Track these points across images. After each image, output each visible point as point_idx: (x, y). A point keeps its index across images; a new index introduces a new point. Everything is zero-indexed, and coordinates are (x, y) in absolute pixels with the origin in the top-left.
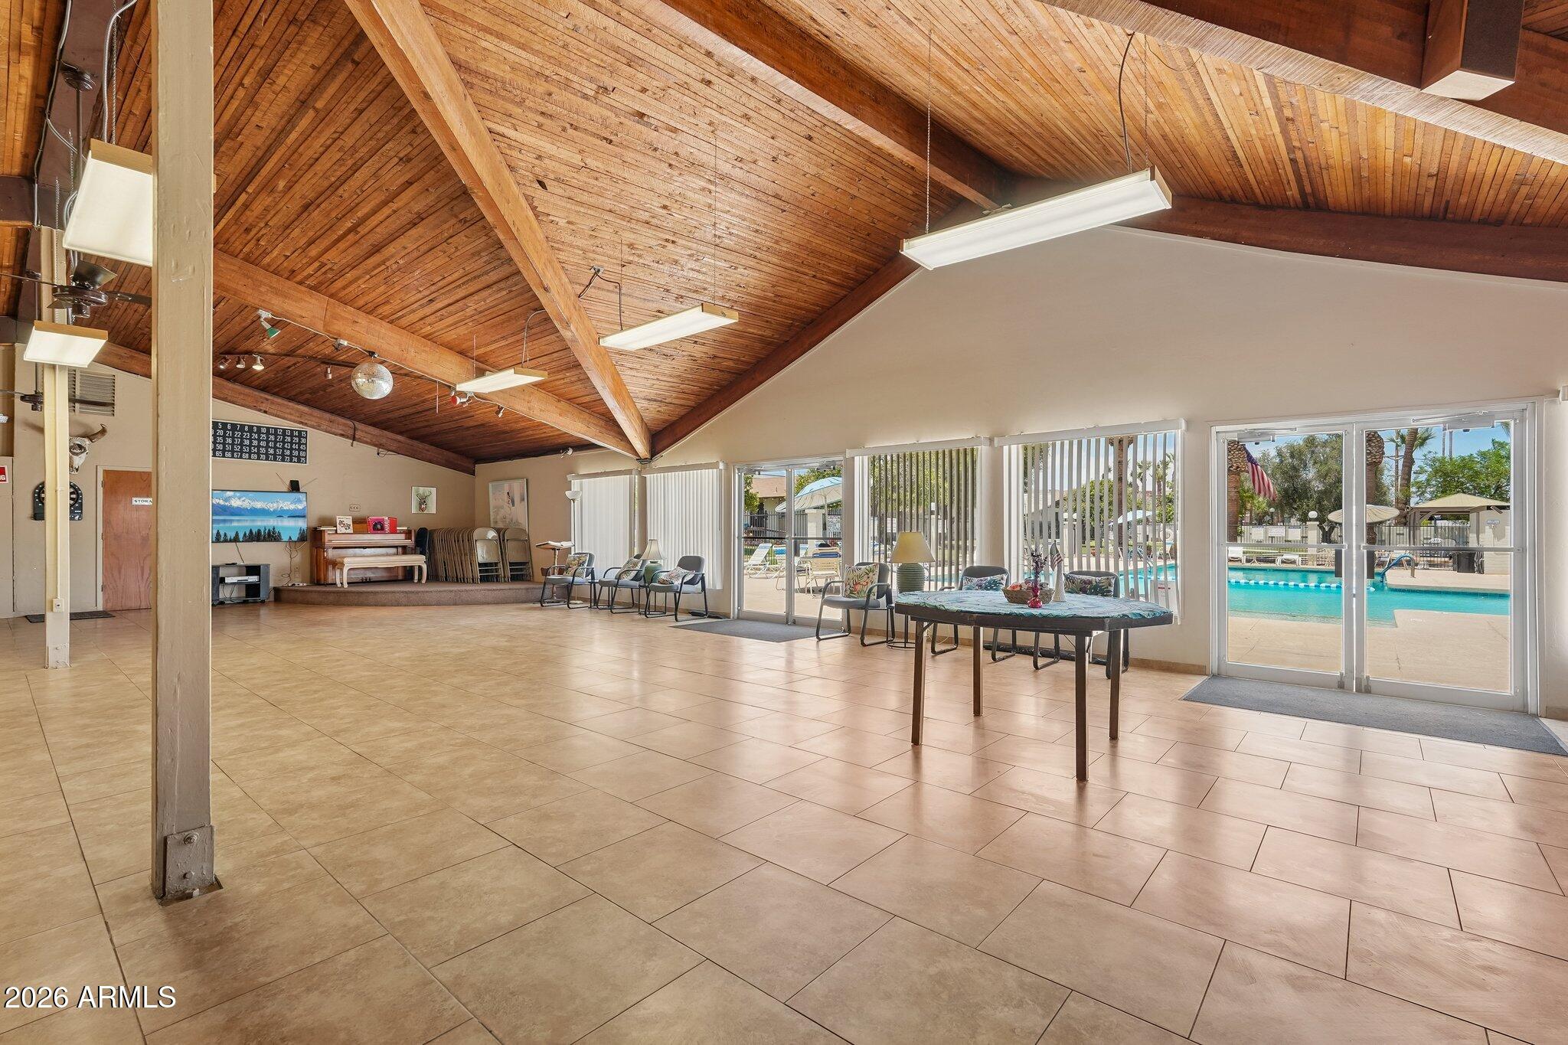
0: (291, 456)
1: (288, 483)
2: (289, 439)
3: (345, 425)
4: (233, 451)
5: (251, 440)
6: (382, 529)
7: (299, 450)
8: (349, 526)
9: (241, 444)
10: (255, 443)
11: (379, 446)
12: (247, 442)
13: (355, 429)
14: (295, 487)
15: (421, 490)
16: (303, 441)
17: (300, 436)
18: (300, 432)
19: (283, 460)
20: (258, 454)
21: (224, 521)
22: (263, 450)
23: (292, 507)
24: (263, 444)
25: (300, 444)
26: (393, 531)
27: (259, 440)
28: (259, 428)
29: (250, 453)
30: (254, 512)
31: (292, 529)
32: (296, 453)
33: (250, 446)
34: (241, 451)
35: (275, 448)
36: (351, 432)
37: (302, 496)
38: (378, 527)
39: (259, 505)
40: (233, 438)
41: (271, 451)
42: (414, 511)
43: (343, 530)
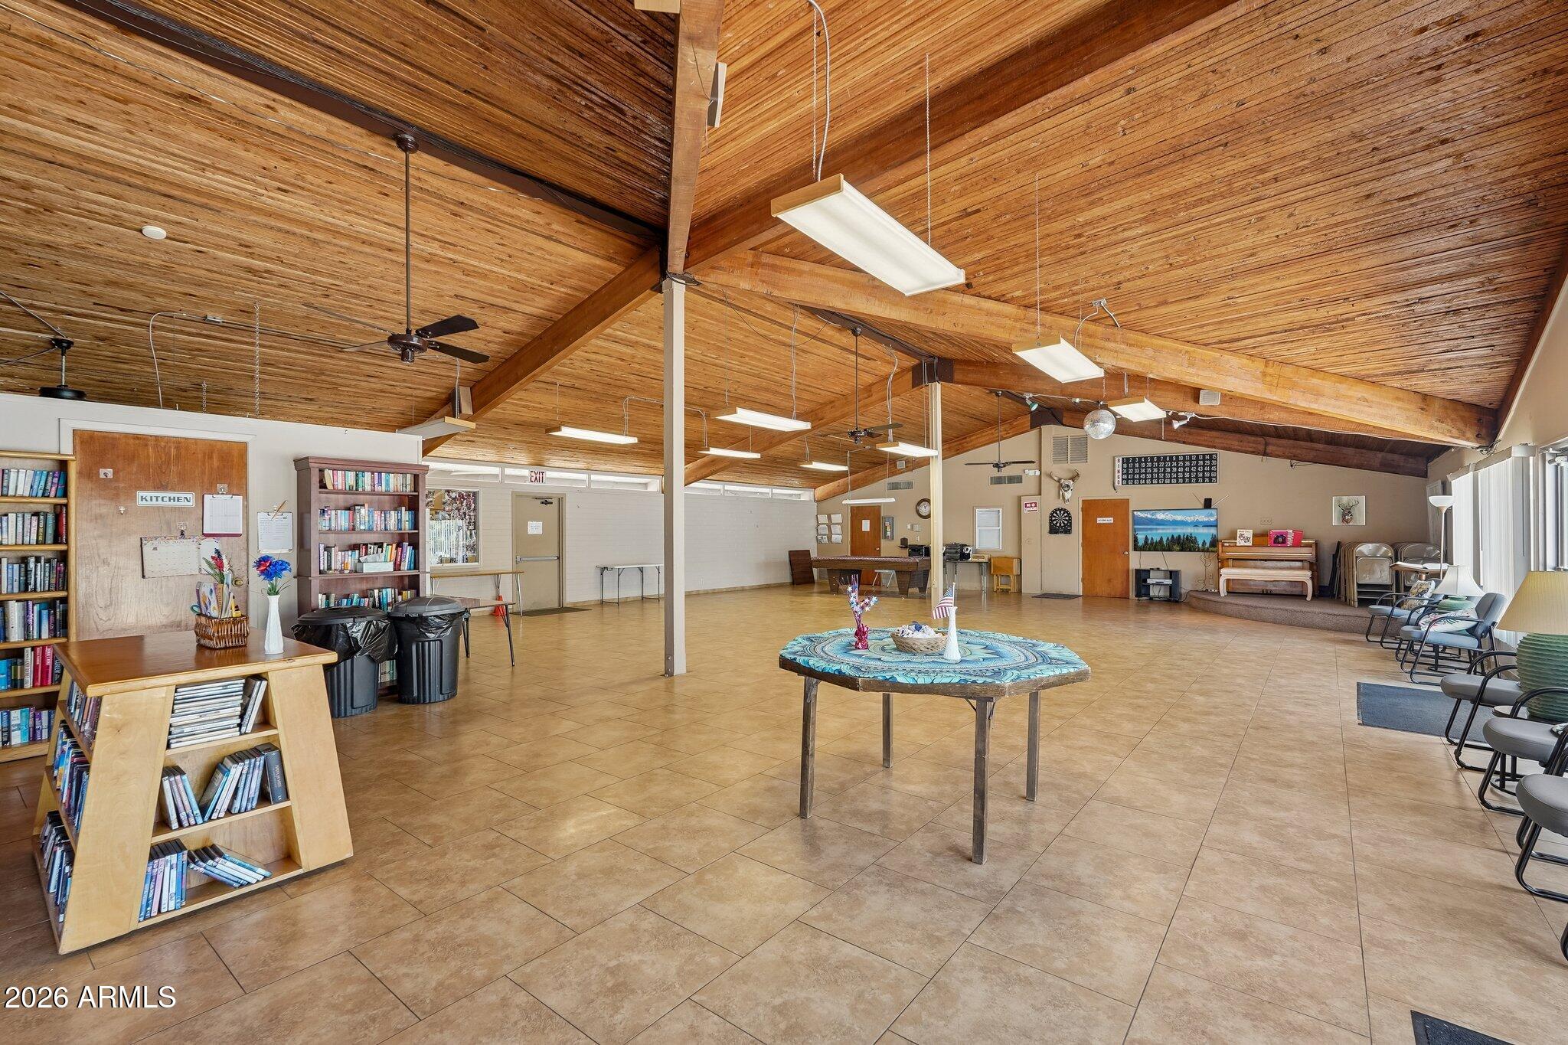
0: (1203, 477)
1: (1203, 501)
2: (1201, 463)
3: (1254, 442)
4: (1158, 479)
5: (1171, 467)
6: (1284, 541)
7: (1211, 471)
8: (1248, 539)
9: (1164, 472)
10: (1175, 470)
11: (1292, 457)
12: (1168, 470)
13: (1266, 444)
14: (1208, 504)
15: (1345, 499)
16: (1214, 462)
17: (1211, 459)
18: (1211, 455)
19: (1197, 482)
20: (1177, 478)
21: (1151, 529)
22: (1180, 475)
23: (1206, 519)
24: (1181, 470)
25: (1211, 466)
26: (1297, 544)
27: (1178, 467)
28: (1177, 457)
29: (1171, 478)
30: (1175, 523)
31: (1207, 534)
32: (1207, 474)
33: (1171, 472)
34: (1165, 478)
35: (1190, 472)
36: (1261, 448)
37: (1214, 512)
38: (1280, 540)
39: (1179, 518)
40: (1158, 467)
41: (1187, 475)
42: (1334, 523)
43: (1243, 543)
